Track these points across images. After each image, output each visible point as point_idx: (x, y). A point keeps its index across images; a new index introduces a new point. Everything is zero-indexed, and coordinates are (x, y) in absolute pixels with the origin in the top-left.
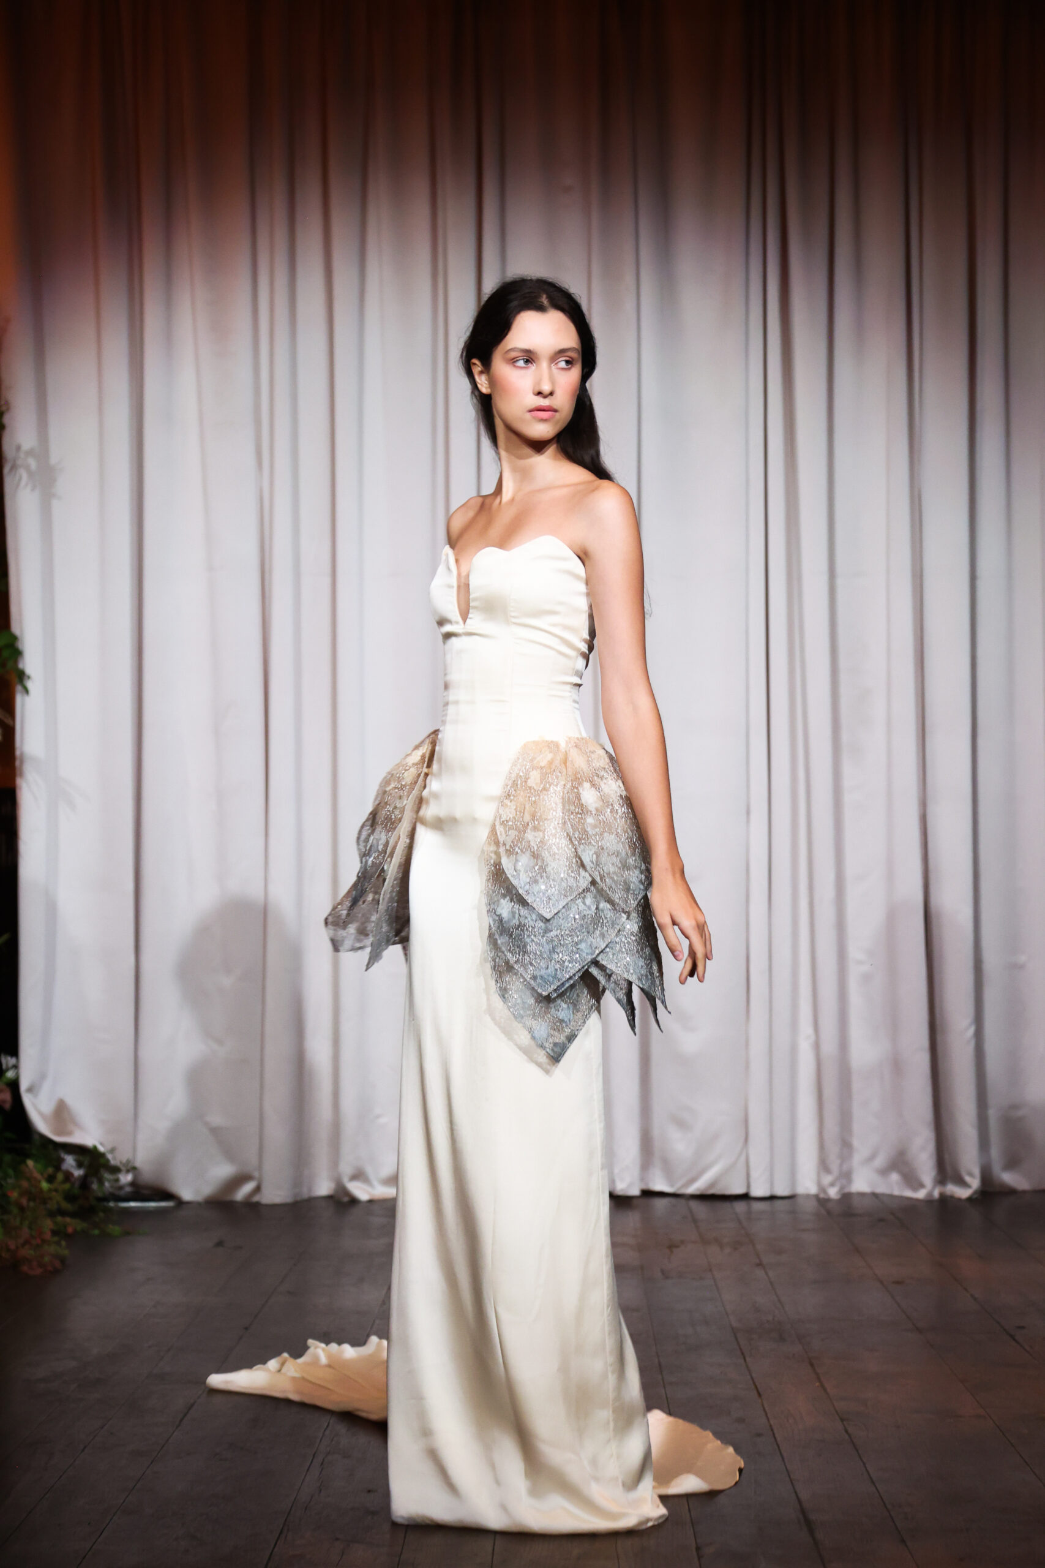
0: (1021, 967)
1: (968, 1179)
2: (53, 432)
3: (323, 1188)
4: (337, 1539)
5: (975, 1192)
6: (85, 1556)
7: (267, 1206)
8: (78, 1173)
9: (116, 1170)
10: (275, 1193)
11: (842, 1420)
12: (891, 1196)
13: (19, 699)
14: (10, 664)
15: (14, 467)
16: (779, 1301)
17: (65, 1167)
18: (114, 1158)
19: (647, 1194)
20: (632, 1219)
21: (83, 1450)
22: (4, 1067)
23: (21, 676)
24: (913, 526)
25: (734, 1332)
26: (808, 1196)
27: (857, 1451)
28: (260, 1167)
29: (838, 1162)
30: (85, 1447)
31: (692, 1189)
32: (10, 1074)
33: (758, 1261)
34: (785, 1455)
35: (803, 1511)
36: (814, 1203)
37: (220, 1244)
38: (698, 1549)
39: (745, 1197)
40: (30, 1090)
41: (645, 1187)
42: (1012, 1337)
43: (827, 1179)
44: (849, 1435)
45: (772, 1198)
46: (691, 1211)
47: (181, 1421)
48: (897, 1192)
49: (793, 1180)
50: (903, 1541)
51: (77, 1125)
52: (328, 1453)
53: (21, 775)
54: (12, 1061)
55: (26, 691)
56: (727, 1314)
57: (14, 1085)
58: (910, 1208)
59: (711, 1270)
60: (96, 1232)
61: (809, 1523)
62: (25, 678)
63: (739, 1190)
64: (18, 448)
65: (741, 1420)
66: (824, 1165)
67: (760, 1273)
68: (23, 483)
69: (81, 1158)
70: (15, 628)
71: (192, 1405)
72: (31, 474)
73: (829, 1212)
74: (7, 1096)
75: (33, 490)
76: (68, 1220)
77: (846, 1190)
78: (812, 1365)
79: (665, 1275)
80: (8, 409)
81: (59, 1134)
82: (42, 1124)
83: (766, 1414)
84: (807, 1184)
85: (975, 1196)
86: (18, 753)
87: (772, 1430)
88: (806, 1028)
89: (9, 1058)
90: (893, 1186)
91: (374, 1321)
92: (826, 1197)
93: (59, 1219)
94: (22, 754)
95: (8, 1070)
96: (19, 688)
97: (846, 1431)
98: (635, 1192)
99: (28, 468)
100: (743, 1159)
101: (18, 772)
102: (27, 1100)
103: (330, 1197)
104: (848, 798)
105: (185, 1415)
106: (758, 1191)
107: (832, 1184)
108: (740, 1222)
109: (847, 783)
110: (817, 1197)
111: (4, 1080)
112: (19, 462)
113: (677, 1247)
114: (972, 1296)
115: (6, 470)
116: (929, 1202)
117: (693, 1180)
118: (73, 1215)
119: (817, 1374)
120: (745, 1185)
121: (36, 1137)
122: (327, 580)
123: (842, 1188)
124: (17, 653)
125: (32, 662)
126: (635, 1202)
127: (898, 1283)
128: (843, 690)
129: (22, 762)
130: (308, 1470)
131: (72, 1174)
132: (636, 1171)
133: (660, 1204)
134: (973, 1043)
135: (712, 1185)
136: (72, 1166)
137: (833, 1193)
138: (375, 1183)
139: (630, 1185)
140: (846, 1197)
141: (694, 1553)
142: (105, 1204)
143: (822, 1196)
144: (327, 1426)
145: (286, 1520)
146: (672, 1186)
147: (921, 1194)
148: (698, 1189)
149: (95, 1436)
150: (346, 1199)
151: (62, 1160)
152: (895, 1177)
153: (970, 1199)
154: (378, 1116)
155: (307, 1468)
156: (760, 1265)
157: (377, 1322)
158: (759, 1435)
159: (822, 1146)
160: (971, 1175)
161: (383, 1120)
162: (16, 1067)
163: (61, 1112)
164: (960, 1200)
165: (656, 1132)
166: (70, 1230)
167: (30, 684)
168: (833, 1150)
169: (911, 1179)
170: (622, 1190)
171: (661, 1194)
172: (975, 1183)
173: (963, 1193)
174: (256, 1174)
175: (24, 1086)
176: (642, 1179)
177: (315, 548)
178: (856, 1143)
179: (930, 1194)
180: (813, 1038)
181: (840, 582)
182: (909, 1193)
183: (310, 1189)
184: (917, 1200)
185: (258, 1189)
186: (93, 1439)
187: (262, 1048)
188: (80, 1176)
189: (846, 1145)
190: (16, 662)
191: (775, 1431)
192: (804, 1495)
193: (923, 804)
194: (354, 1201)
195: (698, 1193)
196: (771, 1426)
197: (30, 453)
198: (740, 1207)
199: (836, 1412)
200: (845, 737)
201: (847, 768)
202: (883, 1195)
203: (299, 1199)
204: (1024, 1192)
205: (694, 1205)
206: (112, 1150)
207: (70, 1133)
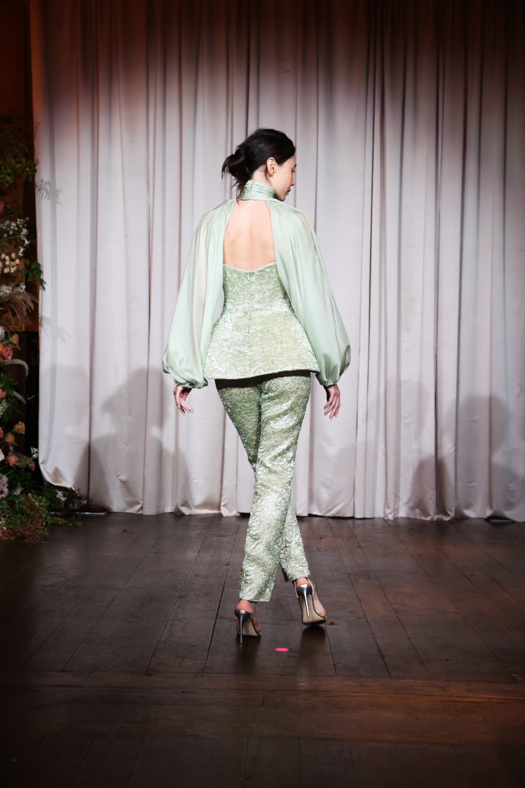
0: (477, 421)
1: (449, 512)
2: (57, 174)
3: (169, 509)
4: (178, 656)
5: (452, 518)
6: (70, 660)
7: (144, 515)
8: (63, 499)
9: (80, 498)
10: (149, 511)
11: (396, 613)
12: (416, 519)
13: (41, 292)
14: (37, 276)
15: (40, 189)
16: (368, 562)
17: (57, 496)
18: (79, 493)
19: (310, 516)
20: (305, 525)
21: (68, 616)
22: (32, 453)
23: (42, 282)
24: (436, 226)
25: (349, 574)
26: (379, 518)
27: (402, 625)
28: (143, 499)
29: (393, 504)
30: (68, 614)
31: (329, 514)
32: (35, 456)
33: (359, 545)
34: (371, 627)
35: (380, 651)
36: (382, 521)
37: (125, 531)
38: (335, 665)
39: (353, 518)
40: (43, 463)
41: (309, 513)
42: (469, 579)
43: (388, 511)
44: (399, 619)
45: (364, 519)
46: (329, 523)
47: (109, 605)
48: (418, 518)
49: (373, 512)
50: (423, 664)
51: (63, 478)
52: (174, 621)
53: (41, 326)
54: (36, 450)
55: (44, 289)
56: (345, 567)
57: (36, 461)
58: (424, 524)
59: (338, 549)
60: (71, 524)
61: (383, 657)
62: (44, 283)
63: (350, 515)
64: (42, 181)
65: (352, 612)
66: (387, 505)
67: (359, 550)
68: (44, 197)
69: (65, 493)
70: (39, 261)
71: (114, 599)
72: (47, 193)
73: (389, 525)
74: (33, 465)
75: (48, 200)
76: (59, 519)
77: (396, 516)
78: (382, 589)
79: (318, 550)
80: (38, 163)
81: (56, 482)
82: (48, 478)
83: (363, 610)
84: (379, 513)
85: (452, 520)
86: (40, 316)
87: (366, 616)
88: (382, 446)
89: (34, 449)
90: (417, 515)
91: (193, 566)
92: (387, 519)
93: (55, 518)
94: (41, 316)
95: (34, 454)
96: (41, 287)
97: (398, 617)
98: (305, 514)
99: (46, 190)
100: (352, 501)
101: (40, 324)
102: (42, 467)
103: (172, 513)
104: (403, 346)
105: (112, 602)
106: (358, 515)
107: (390, 513)
108: (350, 529)
109: (403, 339)
110: (383, 518)
111: (32, 458)
112: (42, 187)
113: (323, 538)
114: (451, 562)
115: (36, 191)
116: (432, 522)
117: (330, 510)
118: (61, 517)
119: (385, 593)
120: (353, 513)
121: (46, 483)
122: (177, 244)
123: (394, 515)
124: (40, 272)
125: (46, 276)
126: (305, 518)
127: (419, 555)
128: (403, 298)
129: (41, 320)
130: (165, 627)
131: (61, 500)
132: (306, 506)
133: (316, 520)
134: (454, 454)
135: (338, 513)
136: (61, 496)
137: (391, 517)
138: (192, 508)
139: (303, 511)
140: (396, 519)
141: (333, 667)
142: (75, 513)
143: (386, 518)
144: (173, 609)
145: (156, 648)
146: (321, 512)
147: (429, 519)
148: (332, 514)
149: (73, 610)
150: (180, 514)
151: (57, 493)
152: (417, 511)
153: (449, 521)
154: (194, 479)
155: (165, 626)
156: (359, 547)
157: (194, 566)
158: (360, 618)
159: (386, 497)
160: (451, 511)
161: (196, 481)
162: (37, 453)
163: (57, 473)
164: (445, 521)
165: (315, 489)
166: (60, 523)
167: (45, 286)
168: (391, 499)
169: (425, 512)
170: (299, 514)
171: (316, 516)
172: (452, 514)
173: (447, 519)
174: (141, 502)
175: (40, 461)
176: (308, 510)
177: (172, 229)
178: (401, 496)
179: (432, 518)
180: (384, 450)
181: (403, 250)
182: (423, 518)
183: (163, 509)
184: (427, 521)
185: (142, 508)
186: (72, 611)
187: (145, 448)
188: (64, 500)
189: (397, 497)
190: (40, 276)
191: (367, 617)
192: (380, 643)
193: (436, 349)
194: (183, 515)
195: (332, 516)
196: (365, 614)
197: (47, 183)
198: (350, 522)
199: (394, 609)
200: (403, 319)
201: (403, 333)
202: (412, 518)
203: (159, 513)
204: (473, 519)
205: (330, 520)
206: (78, 490)
207: (60, 482)
